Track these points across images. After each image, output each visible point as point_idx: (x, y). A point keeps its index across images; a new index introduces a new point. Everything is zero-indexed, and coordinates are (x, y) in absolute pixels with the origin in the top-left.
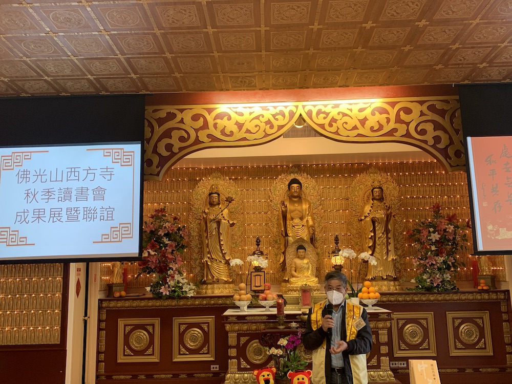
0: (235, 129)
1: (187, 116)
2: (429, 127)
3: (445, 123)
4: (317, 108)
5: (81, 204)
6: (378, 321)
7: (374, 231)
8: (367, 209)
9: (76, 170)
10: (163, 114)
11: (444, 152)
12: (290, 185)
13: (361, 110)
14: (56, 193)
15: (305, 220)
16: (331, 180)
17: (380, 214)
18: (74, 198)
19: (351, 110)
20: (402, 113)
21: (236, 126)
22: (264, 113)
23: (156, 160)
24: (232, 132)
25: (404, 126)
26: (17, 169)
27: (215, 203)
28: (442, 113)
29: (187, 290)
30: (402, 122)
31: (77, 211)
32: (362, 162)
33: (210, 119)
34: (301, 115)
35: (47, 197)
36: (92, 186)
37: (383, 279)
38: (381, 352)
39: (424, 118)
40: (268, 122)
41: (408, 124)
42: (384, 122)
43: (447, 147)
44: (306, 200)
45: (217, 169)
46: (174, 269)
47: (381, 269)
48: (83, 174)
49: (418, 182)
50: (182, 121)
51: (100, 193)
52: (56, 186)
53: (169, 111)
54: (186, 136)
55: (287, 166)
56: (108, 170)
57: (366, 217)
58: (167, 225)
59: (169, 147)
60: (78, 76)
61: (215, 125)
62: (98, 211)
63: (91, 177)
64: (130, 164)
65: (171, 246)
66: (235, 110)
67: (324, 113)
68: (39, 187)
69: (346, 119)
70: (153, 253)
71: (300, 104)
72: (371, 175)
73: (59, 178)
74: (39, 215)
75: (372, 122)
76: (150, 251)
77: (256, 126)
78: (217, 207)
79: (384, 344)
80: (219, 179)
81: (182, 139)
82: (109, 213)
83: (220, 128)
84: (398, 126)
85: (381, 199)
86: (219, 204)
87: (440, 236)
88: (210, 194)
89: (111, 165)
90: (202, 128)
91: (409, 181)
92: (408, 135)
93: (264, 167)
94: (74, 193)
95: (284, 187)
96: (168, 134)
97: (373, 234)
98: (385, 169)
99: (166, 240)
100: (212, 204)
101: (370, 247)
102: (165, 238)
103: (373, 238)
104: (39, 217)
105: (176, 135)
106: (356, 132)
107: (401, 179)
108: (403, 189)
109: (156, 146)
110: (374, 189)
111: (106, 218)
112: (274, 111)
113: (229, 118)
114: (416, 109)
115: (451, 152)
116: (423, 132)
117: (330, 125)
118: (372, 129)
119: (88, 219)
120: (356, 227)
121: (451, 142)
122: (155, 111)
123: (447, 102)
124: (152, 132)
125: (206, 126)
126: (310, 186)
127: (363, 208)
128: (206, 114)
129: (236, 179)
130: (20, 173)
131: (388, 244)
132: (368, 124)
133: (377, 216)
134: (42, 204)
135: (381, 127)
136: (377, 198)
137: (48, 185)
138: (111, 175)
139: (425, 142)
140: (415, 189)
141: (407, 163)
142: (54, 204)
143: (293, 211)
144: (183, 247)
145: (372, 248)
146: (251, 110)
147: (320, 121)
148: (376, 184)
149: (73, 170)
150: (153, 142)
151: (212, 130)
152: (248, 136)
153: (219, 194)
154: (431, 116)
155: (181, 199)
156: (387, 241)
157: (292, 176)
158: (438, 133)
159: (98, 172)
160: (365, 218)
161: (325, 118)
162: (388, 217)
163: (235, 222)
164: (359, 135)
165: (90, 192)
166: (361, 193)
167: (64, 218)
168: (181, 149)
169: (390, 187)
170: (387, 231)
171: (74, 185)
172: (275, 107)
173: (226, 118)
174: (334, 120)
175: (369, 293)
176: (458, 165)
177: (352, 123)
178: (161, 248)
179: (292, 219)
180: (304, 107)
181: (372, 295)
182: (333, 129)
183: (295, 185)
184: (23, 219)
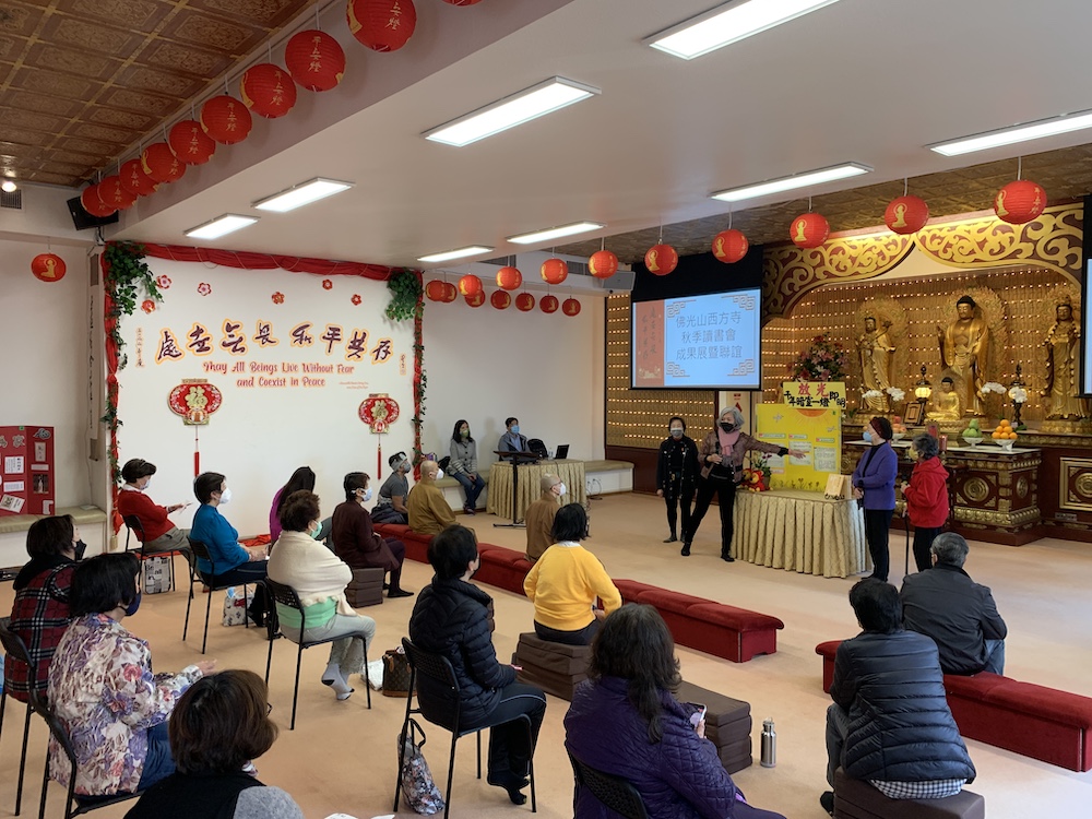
1: (806, 255)
2: (1063, 244)
4: (932, 233)
5: (719, 344)
7: (1051, 360)
8: (1049, 332)
10: (787, 255)
13: (980, 231)
14: (702, 335)
16: (1027, 292)
17: (1064, 339)
18: (714, 338)
20: (1029, 229)
21: (850, 260)
22: (876, 243)
24: (846, 267)
25: (1031, 245)
26: (676, 316)
27: (870, 329)
30: (1029, 240)
31: (716, 349)
33: (826, 254)
34: (914, 243)
35: (696, 338)
36: (726, 328)
37: (1063, 418)
39: (1057, 233)
40: (881, 253)
41: (1036, 242)
44: (980, 322)
47: (1063, 406)
48: (719, 318)
50: (802, 260)
51: (731, 334)
52: (702, 329)
54: (805, 274)
55: (970, 278)
56: (737, 314)
57: (1046, 343)
59: (791, 286)
61: (831, 261)
62: (731, 349)
63: (725, 320)
64: (753, 307)
66: (848, 243)
67: (939, 237)
68: (691, 330)
73: (704, 323)
74: (691, 353)
75: (993, 244)
77: (869, 258)
78: (872, 333)
80: (882, 299)
81: (802, 278)
82: (738, 351)
84: (1023, 246)
85: (1070, 319)
86: (875, 330)
88: (865, 319)
89: (738, 310)
90: (819, 265)
92: (1035, 255)
94: (714, 334)
96: (790, 274)
97: (1049, 364)
99: (820, 369)
100: (867, 330)
101: (1047, 379)
102: (819, 366)
103: (1051, 369)
105: (797, 273)
106: (973, 257)
110: (1060, 306)
111: (736, 355)
112: (886, 241)
113: (844, 253)
114: (1048, 222)
116: (1055, 251)
117: (945, 251)
118: (991, 252)
119: (724, 356)
122: (780, 252)
124: (778, 273)
125: (822, 263)
128: (823, 251)
130: (679, 319)
131: (1070, 376)
133: (1057, 342)
134: (693, 344)
135: (1002, 249)
136: (1063, 318)
137: (697, 328)
138: (739, 318)
139: (1056, 263)
142: (701, 343)
143: (957, 336)
145: (1050, 381)
147: (935, 246)
148: (1063, 301)
149: (713, 315)
151: (828, 267)
153: (874, 320)
154: (1067, 229)
156: (1069, 372)
158: (1074, 250)
159: (729, 316)
161: (939, 244)
164: (976, 260)
167: (708, 355)
168: (801, 287)
171: (714, 328)
173: (841, 252)
174: (949, 245)
178: (813, 376)
183: (965, 304)
184: (682, 356)
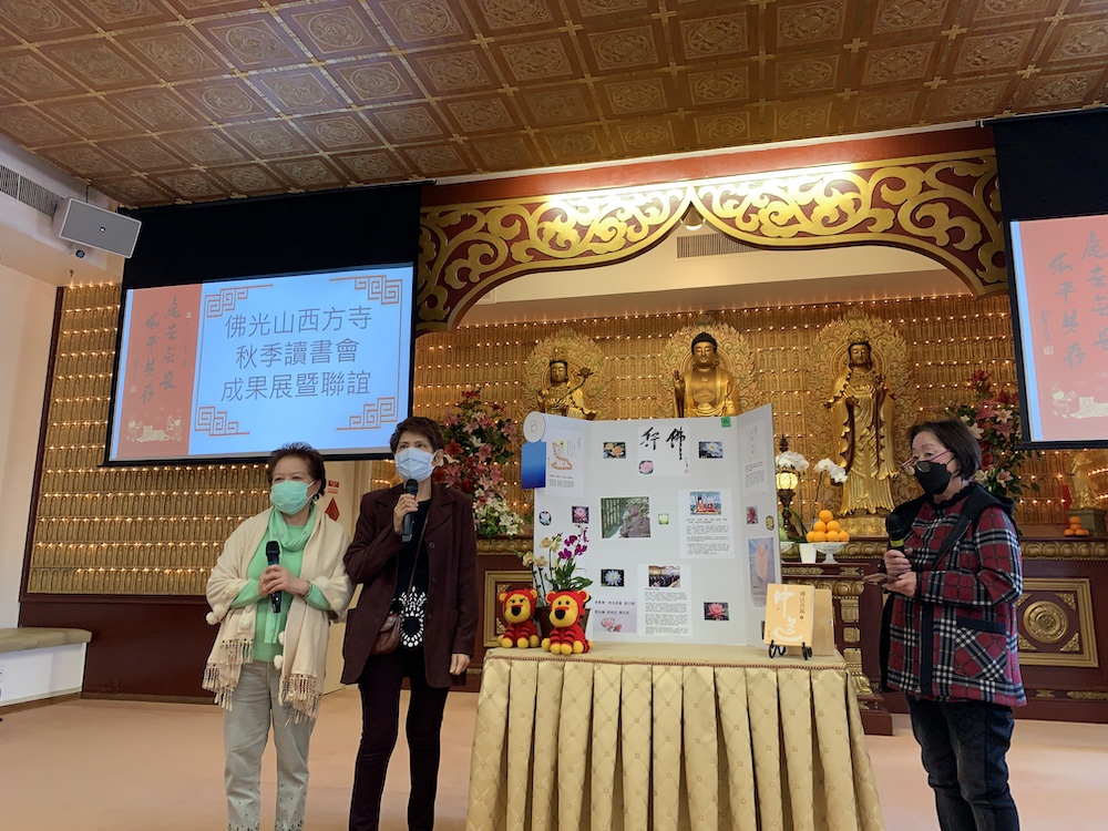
0: (573, 236)
1: (494, 220)
2: (940, 212)
3: (973, 201)
4: (722, 189)
5: (320, 368)
6: (840, 580)
7: (851, 423)
8: (840, 383)
9: (314, 313)
10: (455, 219)
11: (970, 258)
12: (694, 344)
13: (804, 189)
14: (283, 351)
15: (720, 406)
16: (778, 336)
17: (864, 393)
18: (309, 358)
19: (785, 189)
20: (884, 188)
21: (576, 232)
22: (624, 204)
23: (443, 296)
24: (568, 243)
25: (890, 213)
26: (227, 315)
27: (560, 379)
28: (966, 184)
29: (508, 524)
30: (886, 205)
31: (313, 379)
32: (838, 300)
33: (532, 222)
34: (691, 205)
35: (269, 358)
36: (337, 338)
37: (868, 513)
38: (846, 639)
39: (929, 195)
40: (633, 221)
41: (896, 208)
42: (848, 208)
43: (976, 247)
44: (725, 372)
45: (570, 324)
46: (486, 488)
47: (867, 495)
48: (323, 319)
49: (949, 334)
50: (485, 229)
51: (348, 350)
52: (283, 340)
53: (464, 213)
54: (492, 253)
55: (695, 314)
56: (362, 312)
57: (836, 399)
58: (477, 415)
59: (464, 273)
60: (304, 153)
61: (540, 232)
62: (346, 378)
63: (335, 323)
64: (396, 300)
65: (485, 450)
66: (574, 203)
67: (734, 197)
68: (258, 342)
69: (775, 206)
70: (451, 461)
71: (691, 184)
72: (852, 322)
73: (288, 328)
74: (256, 386)
75: (826, 207)
76: (448, 457)
77: (610, 229)
78: (563, 385)
79: (851, 625)
80: (569, 339)
81: (486, 259)
82: (362, 382)
83: (548, 235)
84: (876, 212)
85: (867, 364)
86: (566, 381)
87: (982, 431)
88: (551, 364)
89: (365, 303)
90: (518, 239)
91: (930, 333)
92: (897, 228)
93: (653, 317)
94: (309, 350)
95: (687, 350)
96: (462, 252)
97: (848, 430)
98: (884, 311)
99: (477, 442)
100: (554, 381)
101: (843, 454)
102: (474, 438)
103: (850, 437)
104: (257, 390)
105: (475, 252)
106: (794, 229)
107: (914, 331)
108: (920, 349)
109: (443, 274)
110: (852, 345)
111: (356, 388)
112: (642, 201)
113: (564, 219)
114: (913, 179)
115: (984, 256)
116: (927, 222)
117: (746, 219)
118: (825, 222)
119: (330, 392)
120: (821, 420)
121: (986, 238)
122: (443, 214)
123: (977, 161)
124: (438, 250)
125: (524, 234)
126: (735, 347)
127: (833, 382)
128: (525, 213)
129: (603, 339)
130: (232, 321)
131: (879, 447)
132: (818, 213)
133: (856, 396)
134: (260, 369)
135: (843, 217)
136: (859, 362)
137: (272, 339)
138: (366, 319)
139: (932, 240)
140: (944, 348)
141: (927, 300)
142: (280, 368)
143: (697, 391)
144: (507, 454)
145: (849, 457)
146: (603, 202)
147: (728, 211)
148: (858, 336)
149: (309, 313)
150: (438, 267)
151: (535, 242)
152: (595, 247)
153: (566, 364)
154: (944, 189)
155: (509, 376)
156: (878, 442)
157: (701, 330)
158: (958, 222)
159: (346, 316)
160: (835, 401)
161: (735, 207)
162: (879, 396)
163: (594, 412)
164: (800, 234)
165: (334, 348)
166: (831, 356)
167: (294, 390)
168: (483, 276)
169: (890, 343)
170: (877, 423)
171: (310, 338)
172: (644, 193)
173: (558, 219)
174: (753, 210)
175: (827, 532)
176: (999, 281)
177: (787, 213)
178: (467, 453)
179: (696, 404)
180: (697, 188)
181: (832, 534)
182: (751, 226)
183: (703, 345)
184: (233, 394)
